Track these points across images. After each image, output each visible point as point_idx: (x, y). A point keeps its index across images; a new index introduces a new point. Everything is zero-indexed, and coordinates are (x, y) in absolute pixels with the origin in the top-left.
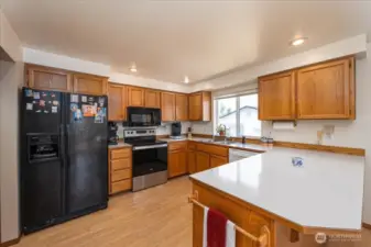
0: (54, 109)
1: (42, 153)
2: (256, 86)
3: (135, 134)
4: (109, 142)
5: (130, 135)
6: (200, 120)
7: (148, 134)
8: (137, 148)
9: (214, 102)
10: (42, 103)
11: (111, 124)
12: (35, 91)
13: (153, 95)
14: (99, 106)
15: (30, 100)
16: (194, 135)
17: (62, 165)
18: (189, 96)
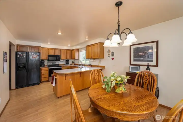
0: (25, 57)
1: (21, 68)
2: (86, 49)
3: (51, 64)
4: (41, 66)
5: (50, 64)
6: (75, 59)
7: (56, 64)
8: (50, 68)
9: (80, 52)
10: (22, 55)
11: (43, 60)
12: (19, 52)
13: (58, 51)
14: (37, 55)
15: (18, 54)
16: (74, 64)
17: (26, 72)
18: (72, 50)
